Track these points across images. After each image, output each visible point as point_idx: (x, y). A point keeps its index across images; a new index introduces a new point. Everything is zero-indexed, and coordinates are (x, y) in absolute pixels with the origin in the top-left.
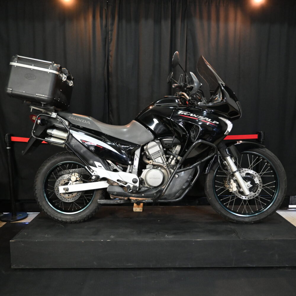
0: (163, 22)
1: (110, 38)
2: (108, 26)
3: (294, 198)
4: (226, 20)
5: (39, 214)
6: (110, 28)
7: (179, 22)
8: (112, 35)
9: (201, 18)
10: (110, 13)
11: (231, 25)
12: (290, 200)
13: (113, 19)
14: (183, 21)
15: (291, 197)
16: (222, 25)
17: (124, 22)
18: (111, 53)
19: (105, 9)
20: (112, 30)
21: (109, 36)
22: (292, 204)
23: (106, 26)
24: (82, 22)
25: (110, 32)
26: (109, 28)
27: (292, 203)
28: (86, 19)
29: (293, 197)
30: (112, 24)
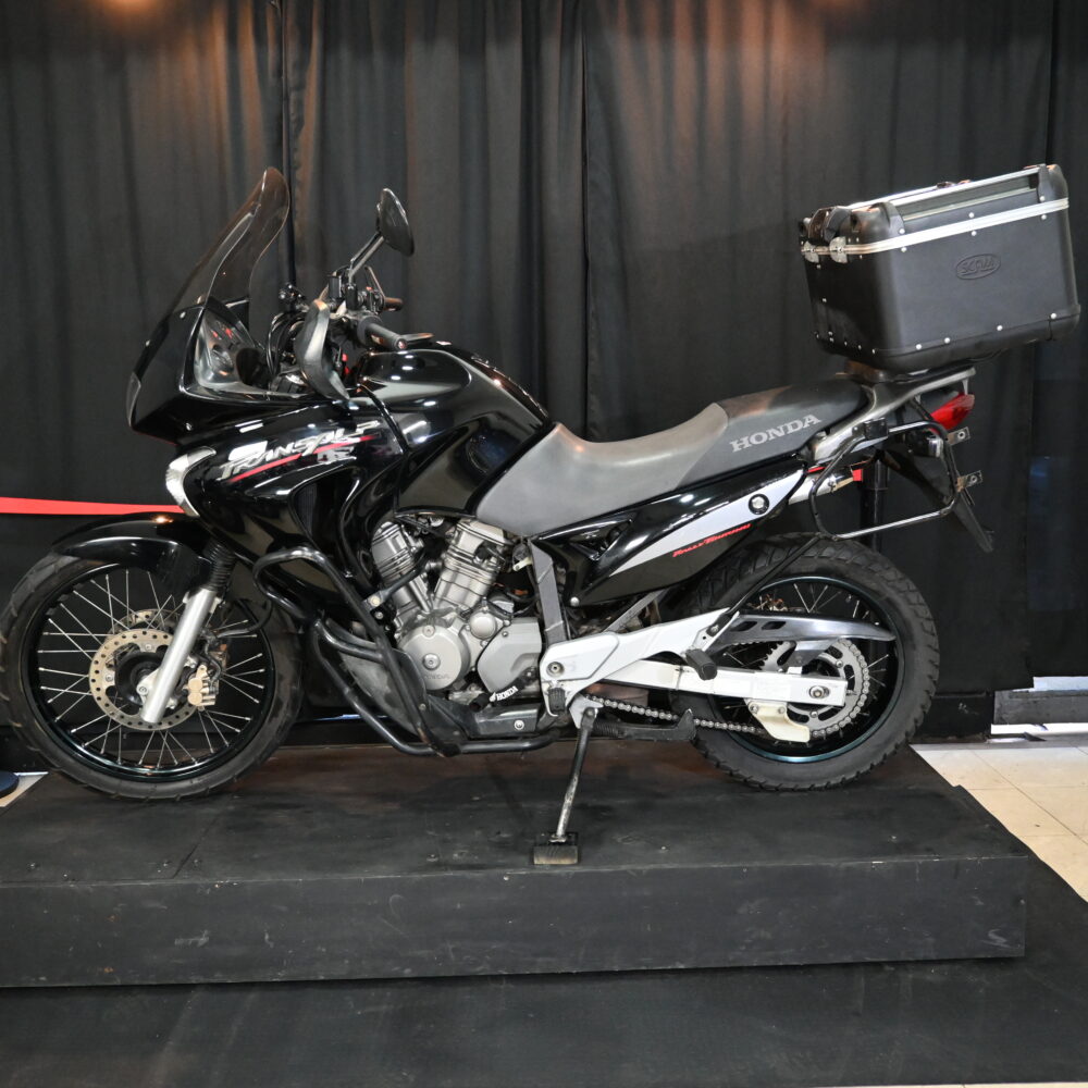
0: (493, 53)
1: (293, 118)
2: (286, 72)
3: (1010, 697)
4: (733, 35)
5: (45, 776)
6: (291, 76)
7: (552, 51)
8: (300, 104)
9: (636, 31)
10: (290, 22)
11: (751, 53)
12: (997, 705)
13: (305, 44)
14: (567, 43)
15: (997, 693)
16: (715, 54)
17: (345, 54)
18: (299, 175)
19: (274, 6)
20: (301, 86)
21: (292, 110)
22: (1002, 722)
23: (279, 72)
24: (190, 58)
25: (293, 96)
26: (291, 78)
27: (1004, 716)
28: (202, 49)
29: (1006, 694)
30: (302, 64)
